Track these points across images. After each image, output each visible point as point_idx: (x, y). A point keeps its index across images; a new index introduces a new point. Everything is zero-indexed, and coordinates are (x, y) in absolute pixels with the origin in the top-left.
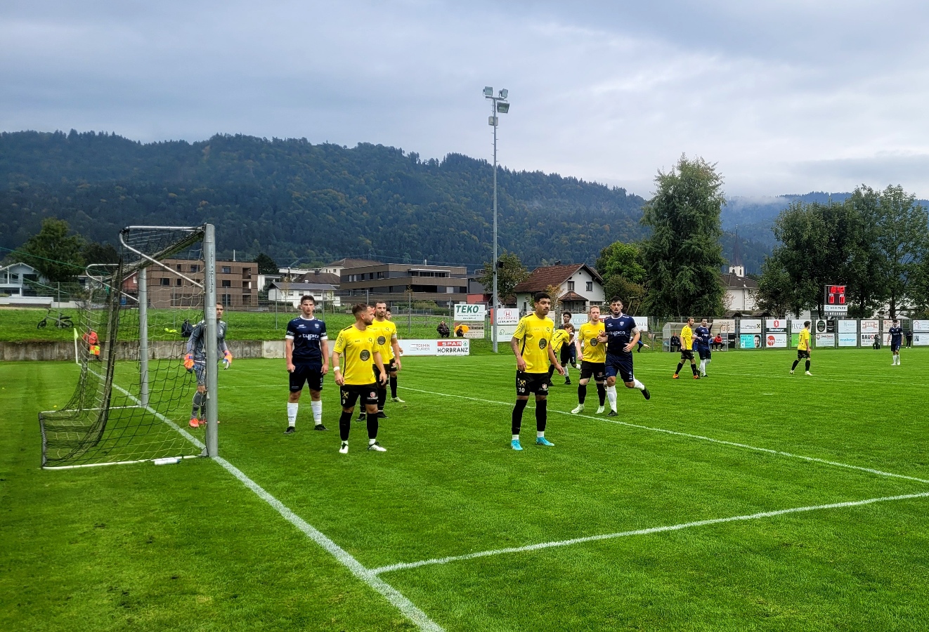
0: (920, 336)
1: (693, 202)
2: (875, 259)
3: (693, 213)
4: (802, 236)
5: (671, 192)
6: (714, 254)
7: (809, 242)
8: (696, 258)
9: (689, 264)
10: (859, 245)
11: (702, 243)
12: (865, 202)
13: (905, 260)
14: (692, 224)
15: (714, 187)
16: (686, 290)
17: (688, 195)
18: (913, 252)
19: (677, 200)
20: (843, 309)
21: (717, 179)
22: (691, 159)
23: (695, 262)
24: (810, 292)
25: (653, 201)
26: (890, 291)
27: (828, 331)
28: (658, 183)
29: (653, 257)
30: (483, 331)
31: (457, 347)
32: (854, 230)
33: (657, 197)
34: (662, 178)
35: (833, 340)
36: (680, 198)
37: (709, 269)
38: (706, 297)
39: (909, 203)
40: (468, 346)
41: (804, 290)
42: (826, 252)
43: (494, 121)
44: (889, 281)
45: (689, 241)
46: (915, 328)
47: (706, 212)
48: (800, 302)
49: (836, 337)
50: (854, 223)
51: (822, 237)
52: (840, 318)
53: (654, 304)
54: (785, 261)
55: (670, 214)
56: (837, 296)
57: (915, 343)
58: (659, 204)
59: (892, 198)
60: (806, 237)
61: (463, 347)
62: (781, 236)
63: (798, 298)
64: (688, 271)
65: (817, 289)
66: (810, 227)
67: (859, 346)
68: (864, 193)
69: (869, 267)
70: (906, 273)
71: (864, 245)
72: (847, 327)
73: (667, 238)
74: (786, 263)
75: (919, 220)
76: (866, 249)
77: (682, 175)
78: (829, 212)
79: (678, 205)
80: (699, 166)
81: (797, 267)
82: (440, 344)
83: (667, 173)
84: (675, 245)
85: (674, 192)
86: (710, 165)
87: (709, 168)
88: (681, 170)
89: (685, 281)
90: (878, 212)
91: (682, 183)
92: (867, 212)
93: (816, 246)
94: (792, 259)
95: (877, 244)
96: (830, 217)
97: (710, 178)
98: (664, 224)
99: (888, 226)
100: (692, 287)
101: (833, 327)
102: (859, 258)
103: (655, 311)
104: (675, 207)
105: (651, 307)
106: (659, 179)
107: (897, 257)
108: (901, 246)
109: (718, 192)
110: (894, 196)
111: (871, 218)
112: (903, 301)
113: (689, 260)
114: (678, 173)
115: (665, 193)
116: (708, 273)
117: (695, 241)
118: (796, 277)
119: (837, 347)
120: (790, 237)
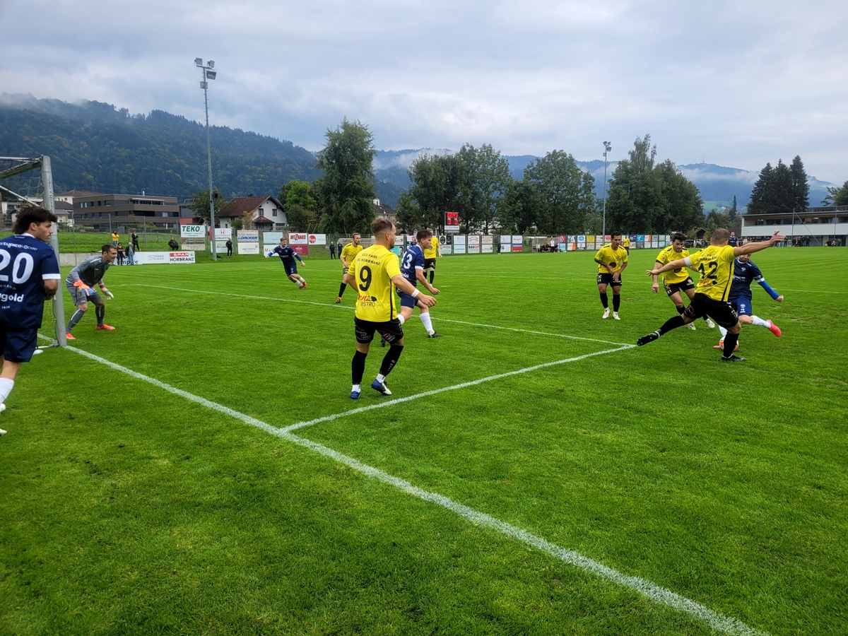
0: (505, 246)
1: (353, 152)
2: (475, 194)
3: (354, 160)
4: (428, 178)
5: (337, 144)
6: (369, 190)
7: (433, 183)
8: (356, 192)
9: (352, 197)
10: (465, 184)
11: (361, 182)
12: (468, 154)
13: (495, 195)
14: (354, 169)
15: (368, 142)
16: (351, 216)
17: (349, 147)
18: (500, 190)
19: (342, 150)
20: (456, 228)
21: (370, 137)
22: (351, 121)
23: (357, 195)
24: (433, 216)
25: (325, 150)
26: (485, 216)
27: (448, 244)
28: (328, 138)
29: (327, 191)
30: (204, 245)
31: (185, 257)
32: (462, 174)
33: (327, 148)
34: (330, 134)
35: (450, 249)
36: (344, 149)
37: (366, 200)
38: (365, 220)
39: (496, 156)
40: (194, 256)
41: (430, 216)
42: (444, 189)
43: (204, 86)
44: (483, 209)
45: (351, 180)
46: (502, 241)
47: (363, 160)
48: (427, 223)
49: (453, 248)
50: (462, 169)
51: (441, 179)
52: (455, 234)
53: (328, 225)
54: (417, 195)
55: (337, 161)
56: (452, 219)
57: (502, 251)
58: (329, 153)
59: (485, 154)
60: (431, 179)
61: (190, 257)
62: (414, 178)
63: (426, 221)
64: (351, 202)
65: (438, 215)
66: (433, 172)
67: (467, 253)
68: (468, 149)
69: (472, 200)
70: (495, 204)
71: (468, 185)
72: (459, 240)
73: (336, 178)
74: (418, 197)
75: (503, 168)
76: (470, 188)
77: (345, 133)
78: (445, 161)
79: (342, 154)
80: (356, 126)
81: (425, 199)
82: (172, 255)
83: (334, 130)
84: (341, 183)
85: (339, 144)
86: (364, 126)
87: (363, 128)
88: (344, 129)
89: (350, 209)
90: (477, 162)
91: (345, 138)
92: (470, 162)
93: (438, 185)
94: (421, 194)
95: (477, 184)
96: (446, 165)
97: (365, 136)
98: (333, 168)
99: (484, 171)
100: (354, 213)
101: (450, 241)
102: (465, 194)
103: (329, 230)
104: (340, 155)
105: (326, 227)
106: (328, 135)
107: (489, 193)
108: (492, 185)
109: (371, 146)
110: (486, 151)
111: (472, 166)
112: (493, 223)
113: (351, 194)
114: (342, 131)
115: (334, 145)
116: (365, 203)
117: (356, 180)
118: (425, 206)
119: (453, 254)
120: (420, 179)
